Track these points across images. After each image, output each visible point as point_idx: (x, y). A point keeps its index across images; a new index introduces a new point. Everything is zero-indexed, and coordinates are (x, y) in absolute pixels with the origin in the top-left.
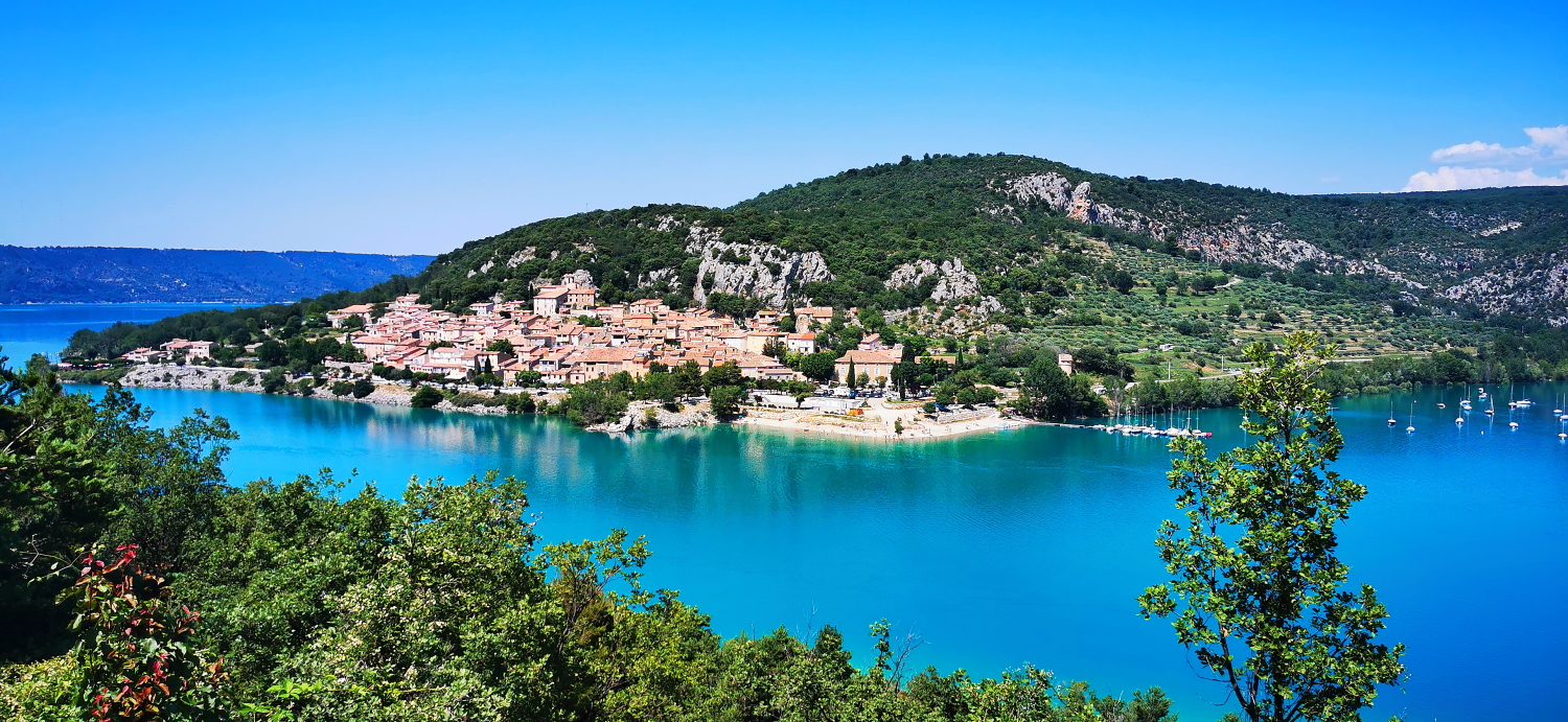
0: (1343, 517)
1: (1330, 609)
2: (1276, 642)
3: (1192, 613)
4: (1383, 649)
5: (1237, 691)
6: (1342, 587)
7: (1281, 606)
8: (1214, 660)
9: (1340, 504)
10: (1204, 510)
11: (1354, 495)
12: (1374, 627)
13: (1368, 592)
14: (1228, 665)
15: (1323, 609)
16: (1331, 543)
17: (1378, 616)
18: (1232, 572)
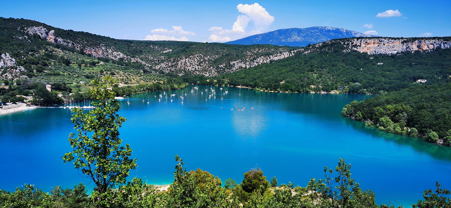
0: (120, 126)
1: (117, 152)
2: (102, 163)
3: (79, 159)
4: (132, 160)
5: (93, 179)
6: (121, 145)
7: (104, 153)
8: (86, 171)
9: (119, 123)
10: (83, 129)
11: (123, 120)
12: (129, 155)
13: (128, 146)
14: (91, 172)
15: (115, 152)
16: (118, 134)
17: (130, 152)
18: (90, 145)
